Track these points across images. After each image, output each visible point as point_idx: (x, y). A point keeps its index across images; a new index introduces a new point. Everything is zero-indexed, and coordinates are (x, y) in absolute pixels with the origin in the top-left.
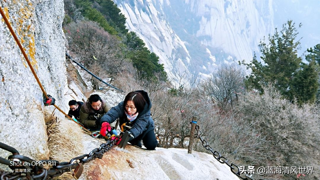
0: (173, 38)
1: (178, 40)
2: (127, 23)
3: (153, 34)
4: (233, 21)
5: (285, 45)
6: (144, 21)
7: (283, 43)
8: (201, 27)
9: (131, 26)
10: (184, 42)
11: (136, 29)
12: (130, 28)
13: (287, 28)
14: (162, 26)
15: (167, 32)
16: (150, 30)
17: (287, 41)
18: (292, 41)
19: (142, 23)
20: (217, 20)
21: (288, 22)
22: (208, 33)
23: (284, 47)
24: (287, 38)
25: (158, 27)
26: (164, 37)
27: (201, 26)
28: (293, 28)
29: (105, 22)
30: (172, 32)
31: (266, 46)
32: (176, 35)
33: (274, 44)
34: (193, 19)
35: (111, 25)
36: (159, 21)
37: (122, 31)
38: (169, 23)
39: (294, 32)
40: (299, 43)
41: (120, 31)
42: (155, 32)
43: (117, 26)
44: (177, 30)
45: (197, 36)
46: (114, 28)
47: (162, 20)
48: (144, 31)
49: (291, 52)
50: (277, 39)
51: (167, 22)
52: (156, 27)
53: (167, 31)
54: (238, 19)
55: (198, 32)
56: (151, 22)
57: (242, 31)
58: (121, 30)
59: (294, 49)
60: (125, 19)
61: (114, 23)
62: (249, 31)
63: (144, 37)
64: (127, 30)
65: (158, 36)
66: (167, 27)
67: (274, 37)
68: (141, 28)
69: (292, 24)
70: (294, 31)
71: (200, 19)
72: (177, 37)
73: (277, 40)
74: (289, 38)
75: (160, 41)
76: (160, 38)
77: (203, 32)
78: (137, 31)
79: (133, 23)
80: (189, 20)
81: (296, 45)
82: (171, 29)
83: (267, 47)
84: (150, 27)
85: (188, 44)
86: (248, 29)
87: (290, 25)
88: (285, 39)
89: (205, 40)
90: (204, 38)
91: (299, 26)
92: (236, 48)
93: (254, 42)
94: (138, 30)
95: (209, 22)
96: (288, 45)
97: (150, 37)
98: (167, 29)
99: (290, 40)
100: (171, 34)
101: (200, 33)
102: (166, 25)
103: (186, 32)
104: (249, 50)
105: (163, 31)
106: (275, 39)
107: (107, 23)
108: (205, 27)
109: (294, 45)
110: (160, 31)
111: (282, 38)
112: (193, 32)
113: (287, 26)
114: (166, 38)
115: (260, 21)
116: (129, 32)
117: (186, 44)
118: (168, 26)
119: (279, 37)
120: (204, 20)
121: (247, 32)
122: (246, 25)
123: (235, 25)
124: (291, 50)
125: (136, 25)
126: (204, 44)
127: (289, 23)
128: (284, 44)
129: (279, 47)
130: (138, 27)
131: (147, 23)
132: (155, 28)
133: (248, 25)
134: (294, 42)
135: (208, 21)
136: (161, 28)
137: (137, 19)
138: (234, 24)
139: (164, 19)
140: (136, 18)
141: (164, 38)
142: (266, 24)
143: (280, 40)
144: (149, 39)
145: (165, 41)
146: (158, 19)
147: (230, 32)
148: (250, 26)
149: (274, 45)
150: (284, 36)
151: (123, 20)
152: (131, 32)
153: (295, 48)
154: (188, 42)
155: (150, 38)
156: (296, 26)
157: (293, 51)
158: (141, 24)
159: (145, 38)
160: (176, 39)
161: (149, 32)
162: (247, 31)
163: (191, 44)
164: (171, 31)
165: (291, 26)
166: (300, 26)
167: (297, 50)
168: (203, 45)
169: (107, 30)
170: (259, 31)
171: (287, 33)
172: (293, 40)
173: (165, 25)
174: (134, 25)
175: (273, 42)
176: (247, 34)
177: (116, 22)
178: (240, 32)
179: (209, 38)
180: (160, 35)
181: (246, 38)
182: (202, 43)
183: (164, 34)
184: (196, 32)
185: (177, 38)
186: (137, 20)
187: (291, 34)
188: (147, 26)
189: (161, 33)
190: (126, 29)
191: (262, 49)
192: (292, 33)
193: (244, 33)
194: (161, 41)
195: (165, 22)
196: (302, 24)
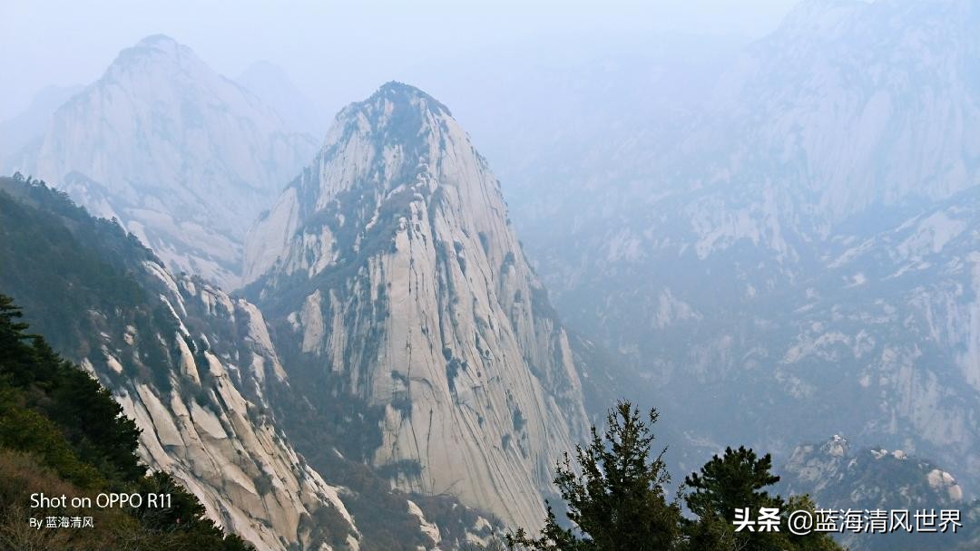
0: (300, 479)
1: (317, 483)
2: (144, 445)
3: (233, 474)
4: (477, 414)
5: (627, 475)
6: (201, 433)
7: (618, 468)
8: (387, 438)
9: (158, 452)
10: (337, 489)
11: (173, 462)
12: (154, 460)
13: (622, 426)
14: (262, 444)
15: (278, 461)
16: (221, 460)
17: (630, 461)
18: (641, 461)
19: (194, 442)
20: (431, 412)
21: (621, 407)
22: (407, 453)
23: (625, 478)
24: (628, 454)
25: (251, 451)
26: (269, 478)
27: (386, 436)
28: (635, 423)
29: (61, 448)
30: (295, 460)
31: (576, 480)
32: (308, 468)
33: (597, 473)
34: (360, 415)
35: (84, 457)
36: (254, 430)
37: (124, 474)
38: (284, 435)
39: (641, 436)
40: (660, 463)
41: (118, 473)
42: (241, 464)
43: (107, 457)
44: (313, 453)
45: (377, 465)
46: (97, 465)
47: (263, 427)
48: (203, 466)
49: (645, 492)
50: (602, 457)
51: (278, 431)
52: (242, 450)
53: (281, 458)
54: (489, 407)
55: (378, 452)
56: (225, 435)
57: (505, 439)
58: (119, 470)
59: (650, 482)
60: (138, 433)
61: (97, 449)
62: (523, 438)
63: (201, 485)
64: (143, 469)
65: (250, 477)
66: (281, 447)
67: (592, 454)
68: (192, 456)
69: (631, 414)
70: (640, 434)
71: (381, 413)
72: (313, 472)
73: (602, 461)
74: (632, 453)
75: (256, 494)
76: (256, 482)
77: (393, 452)
78: (177, 468)
79: (166, 442)
80: (349, 420)
81: (655, 471)
82: (292, 451)
83: (578, 484)
84: (222, 451)
85: (349, 492)
86: (519, 432)
87: (626, 417)
88: (621, 455)
89: (401, 476)
90: (399, 469)
91: (649, 417)
92: (497, 491)
93: (542, 469)
94: (182, 463)
95: (407, 421)
96: (634, 474)
97: (224, 482)
98: (279, 452)
99: (637, 457)
100: (293, 468)
101: (383, 454)
102: (276, 440)
103: (340, 455)
104: (534, 494)
105: (265, 458)
106: (597, 459)
107: (70, 455)
108: (397, 436)
109: (650, 470)
110: (257, 462)
111: (613, 454)
112: (363, 456)
113: (621, 420)
114: (276, 483)
115: (548, 406)
116: (149, 473)
117: (343, 493)
118: (282, 442)
119: (606, 451)
120: (393, 415)
121: (518, 441)
122: (515, 423)
123: (483, 425)
124: (644, 485)
125: (174, 449)
126: (401, 488)
127: (625, 410)
128: (623, 471)
129: (611, 482)
130: (182, 454)
131: (212, 440)
132: (239, 452)
133: (518, 421)
134: (648, 462)
135: (403, 417)
136: (260, 452)
137: (179, 429)
138: (480, 421)
139: (268, 422)
140: (175, 428)
141: (270, 482)
142: (567, 416)
143: (609, 461)
144: (219, 491)
145: (273, 490)
146: (247, 425)
147: (472, 443)
148: (524, 422)
149: (596, 477)
150: (617, 448)
151: (130, 434)
152: (156, 474)
153: (653, 479)
154: (351, 489)
155: (222, 487)
156: (644, 418)
157: (651, 488)
158: (191, 445)
159: (205, 486)
160: (309, 482)
161: (220, 466)
162: (520, 439)
163: (359, 491)
164: (291, 457)
165: (631, 420)
166: (653, 418)
167: (661, 484)
168: (396, 491)
169: (68, 477)
170: (552, 436)
171: (625, 439)
172: (644, 456)
173: (271, 441)
174: (169, 449)
175: (591, 467)
176: (520, 446)
177: (103, 446)
178: (499, 443)
179: (413, 468)
180: (258, 474)
181: (520, 457)
182: (393, 486)
183: (269, 470)
184: (371, 456)
185: (314, 478)
186: (177, 433)
187: (635, 440)
188: (212, 449)
189: (260, 466)
190: (139, 463)
191: (566, 491)
192: (638, 439)
193: (513, 444)
194: (262, 493)
195: (272, 431)
196: (657, 412)
